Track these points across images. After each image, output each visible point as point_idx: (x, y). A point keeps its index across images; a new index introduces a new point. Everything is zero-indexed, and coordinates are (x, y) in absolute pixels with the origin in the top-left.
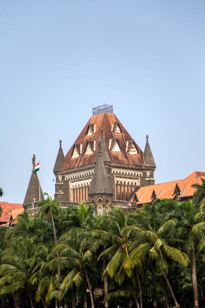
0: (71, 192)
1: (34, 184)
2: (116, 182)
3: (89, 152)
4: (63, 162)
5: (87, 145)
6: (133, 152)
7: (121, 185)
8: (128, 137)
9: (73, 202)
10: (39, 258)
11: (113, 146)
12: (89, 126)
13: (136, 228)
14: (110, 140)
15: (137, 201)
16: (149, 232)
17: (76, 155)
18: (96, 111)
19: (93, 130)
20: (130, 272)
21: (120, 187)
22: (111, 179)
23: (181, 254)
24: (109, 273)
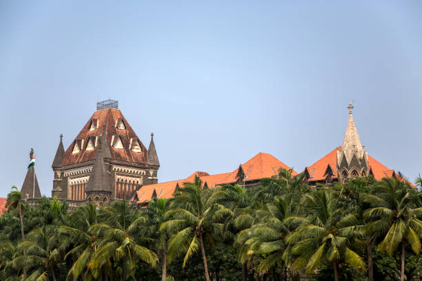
0: (70, 188)
1: (31, 180)
2: (116, 180)
3: (90, 148)
4: (62, 158)
5: (88, 141)
6: (137, 150)
7: (122, 183)
8: (132, 134)
9: (71, 199)
10: (4, 257)
11: (115, 142)
12: (92, 122)
13: (104, 225)
14: (113, 137)
15: (138, 200)
16: (116, 230)
17: (76, 151)
18: (100, 106)
19: (96, 125)
20: (96, 273)
21: (121, 186)
22: (111, 177)
23: (150, 254)
24: (74, 273)
